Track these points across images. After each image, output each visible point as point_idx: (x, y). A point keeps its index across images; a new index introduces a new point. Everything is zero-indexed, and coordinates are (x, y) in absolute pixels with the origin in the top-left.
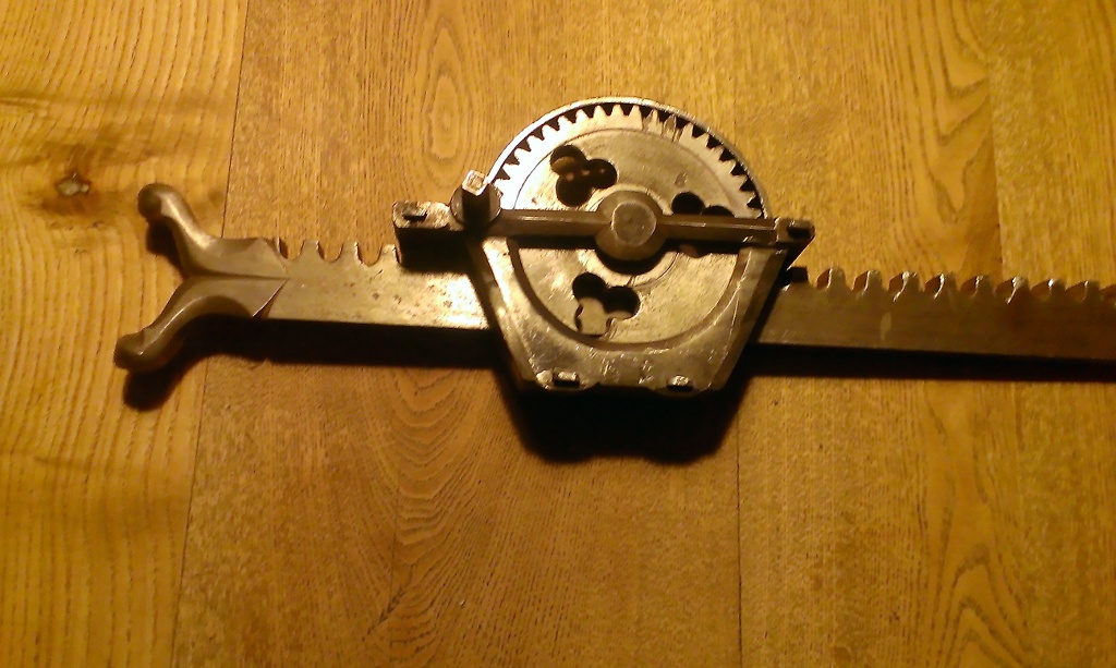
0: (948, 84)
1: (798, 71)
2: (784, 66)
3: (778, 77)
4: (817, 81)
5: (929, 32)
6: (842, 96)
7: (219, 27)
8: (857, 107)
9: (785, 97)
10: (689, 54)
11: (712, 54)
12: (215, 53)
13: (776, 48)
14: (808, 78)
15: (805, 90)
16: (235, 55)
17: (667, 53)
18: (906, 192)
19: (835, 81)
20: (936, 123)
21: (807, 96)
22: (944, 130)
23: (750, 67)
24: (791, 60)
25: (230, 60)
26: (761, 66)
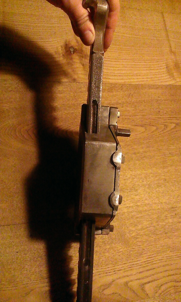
0: (146, 283)
1: (139, 232)
2: (140, 227)
3: (136, 225)
4: (137, 238)
5: (161, 275)
6: (134, 247)
7: (119, 78)
8: (131, 253)
9: (130, 228)
10: (137, 197)
11: (139, 204)
12: (111, 78)
13: (144, 223)
14: (138, 235)
15: (133, 235)
16: (112, 82)
17: (136, 190)
18: (106, 273)
19: (138, 244)
20: (131, 281)
22: (130, 284)
23: (137, 216)
24: (142, 229)
25: (110, 81)
26: (138, 219)
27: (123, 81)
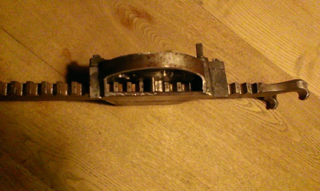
1: (141, 164)
2: (145, 160)
3: (144, 156)
4: (134, 167)
6: (125, 171)
7: (243, 31)
8: (119, 173)
9: (137, 154)
10: (167, 137)
11: (163, 143)
13: (152, 162)
14: (138, 165)
15: (135, 161)
16: (233, 30)
17: (171, 131)
18: (83, 168)
19: (131, 173)
21: (133, 160)
23: (152, 150)
24: (146, 164)
26: (150, 154)
27: (244, 37)
